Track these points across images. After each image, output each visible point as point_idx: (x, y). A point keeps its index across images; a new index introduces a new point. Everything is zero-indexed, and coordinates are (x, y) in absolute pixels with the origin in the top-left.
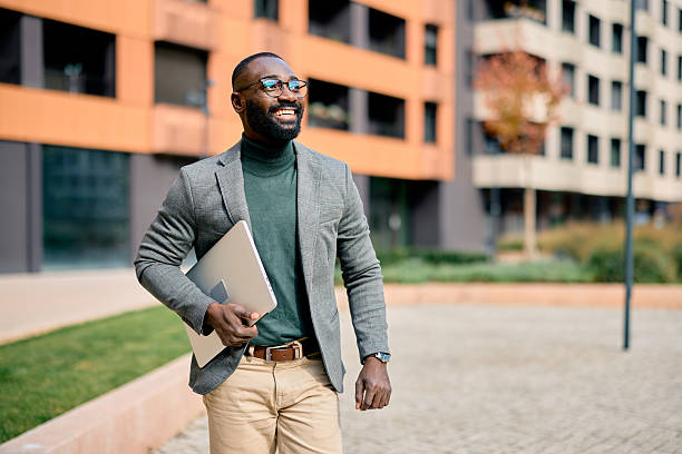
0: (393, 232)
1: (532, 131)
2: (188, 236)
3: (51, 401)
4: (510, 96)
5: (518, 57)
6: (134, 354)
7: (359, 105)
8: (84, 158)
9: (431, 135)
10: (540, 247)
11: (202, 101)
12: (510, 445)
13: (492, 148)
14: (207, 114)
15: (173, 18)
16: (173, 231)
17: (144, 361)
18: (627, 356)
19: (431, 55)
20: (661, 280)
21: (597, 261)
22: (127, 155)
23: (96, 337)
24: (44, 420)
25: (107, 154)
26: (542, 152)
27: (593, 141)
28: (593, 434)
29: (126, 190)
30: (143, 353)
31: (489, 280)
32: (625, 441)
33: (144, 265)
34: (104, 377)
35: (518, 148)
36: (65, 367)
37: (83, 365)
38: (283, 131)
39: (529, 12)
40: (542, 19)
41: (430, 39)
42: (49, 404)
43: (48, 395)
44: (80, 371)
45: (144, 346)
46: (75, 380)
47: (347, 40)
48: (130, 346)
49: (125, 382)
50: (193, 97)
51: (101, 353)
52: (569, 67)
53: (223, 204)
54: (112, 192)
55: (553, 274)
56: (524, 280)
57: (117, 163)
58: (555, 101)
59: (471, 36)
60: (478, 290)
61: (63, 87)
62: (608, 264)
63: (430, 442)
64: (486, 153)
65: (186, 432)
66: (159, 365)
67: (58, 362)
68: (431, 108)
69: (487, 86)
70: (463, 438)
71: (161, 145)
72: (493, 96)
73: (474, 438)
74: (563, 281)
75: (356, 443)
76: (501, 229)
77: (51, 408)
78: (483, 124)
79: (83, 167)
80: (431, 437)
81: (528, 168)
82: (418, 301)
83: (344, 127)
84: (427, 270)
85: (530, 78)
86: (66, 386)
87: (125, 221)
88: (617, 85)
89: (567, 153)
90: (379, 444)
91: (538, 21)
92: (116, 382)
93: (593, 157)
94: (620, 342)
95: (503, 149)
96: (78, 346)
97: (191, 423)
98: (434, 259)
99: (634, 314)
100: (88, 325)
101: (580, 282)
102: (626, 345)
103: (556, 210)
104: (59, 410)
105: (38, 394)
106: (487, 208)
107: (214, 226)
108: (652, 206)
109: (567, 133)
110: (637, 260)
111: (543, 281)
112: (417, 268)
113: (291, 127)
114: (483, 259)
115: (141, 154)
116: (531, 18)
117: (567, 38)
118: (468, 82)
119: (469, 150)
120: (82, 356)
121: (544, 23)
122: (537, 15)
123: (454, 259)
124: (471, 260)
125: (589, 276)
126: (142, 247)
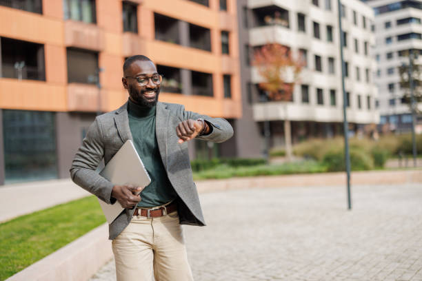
0: (210, 150)
1: (286, 88)
2: (100, 152)
3: (15, 261)
4: (272, 69)
5: (276, 47)
6: (64, 229)
7: (186, 79)
8: (28, 116)
9: (228, 94)
10: (295, 154)
11: (96, 80)
12: (289, 270)
13: (263, 98)
14: (99, 88)
15: (77, 34)
16: (92, 150)
17: (70, 233)
18: (350, 213)
19: (226, 48)
20: (366, 168)
21: (328, 159)
22: (53, 113)
23: (40, 221)
24: (12, 273)
25: (41, 113)
26: (291, 100)
27: (320, 91)
28: (337, 260)
29: (54, 134)
30: (69, 229)
31: (267, 174)
32: (356, 263)
33: (75, 170)
34: (47, 245)
35: (279, 98)
36: (23, 240)
37: (34, 239)
38: (148, 103)
39: (279, 21)
40: (287, 25)
41: (225, 40)
42: (14, 263)
43: (13, 258)
44: (33, 243)
45: (70, 225)
46: (29, 247)
47: (177, 42)
48: (61, 225)
49: (60, 247)
50: (91, 78)
51: (44, 231)
52: (303, 51)
53: (118, 133)
54: (46, 135)
55: (304, 168)
56: (287, 173)
57: (48, 118)
58: (298, 70)
59: (248, 37)
60: (261, 180)
61: (14, 76)
62: (335, 161)
63: (242, 271)
64: (261, 102)
65: (98, 275)
66: (80, 235)
67: (18, 238)
68: (227, 78)
69: (259, 64)
70: (262, 267)
71: (73, 106)
72: (263, 69)
73: (268, 266)
74: (309, 172)
75: (200, 274)
76: (271, 144)
77: (16, 265)
78: (258, 86)
79: (28, 122)
80: (242, 268)
81: (285, 109)
82: (227, 188)
83: (178, 91)
84: (232, 170)
85: (284, 58)
86: (24, 252)
87: (54, 152)
88: (331, 60)
89: (306, 99)
90: (212, 273)
91: (284, 26)
92: (55, 247)
93: (320, 101)
94: (345, 205)
95: (270, 99)
96: (30, 227)
97: (100, 269)
98: (235, 164)
99: (353, 189)
100: (35, 214)
101: (319, 172)
102: (350, 207)
103: (302, 132)
104: (20, 267)
105: (7, 257)
106: (262, 133)
107: (114, 145)
108: (356, 127)
109: (305, 88)
110: (352, 157)
111: (298, 173)
112: (225, 170)
113: (152, 100)
114: (262, 162)
115: (62, 112)
116: (281, 25)
117: (301, 35)
118: (248, 62)
119: (250, 101)
120: (33, 233)
121: (288, 27)
122: (284, 23)
123: (247, 163)
124: (255, 163)
125: (324, 169)
126: (74, 161)
